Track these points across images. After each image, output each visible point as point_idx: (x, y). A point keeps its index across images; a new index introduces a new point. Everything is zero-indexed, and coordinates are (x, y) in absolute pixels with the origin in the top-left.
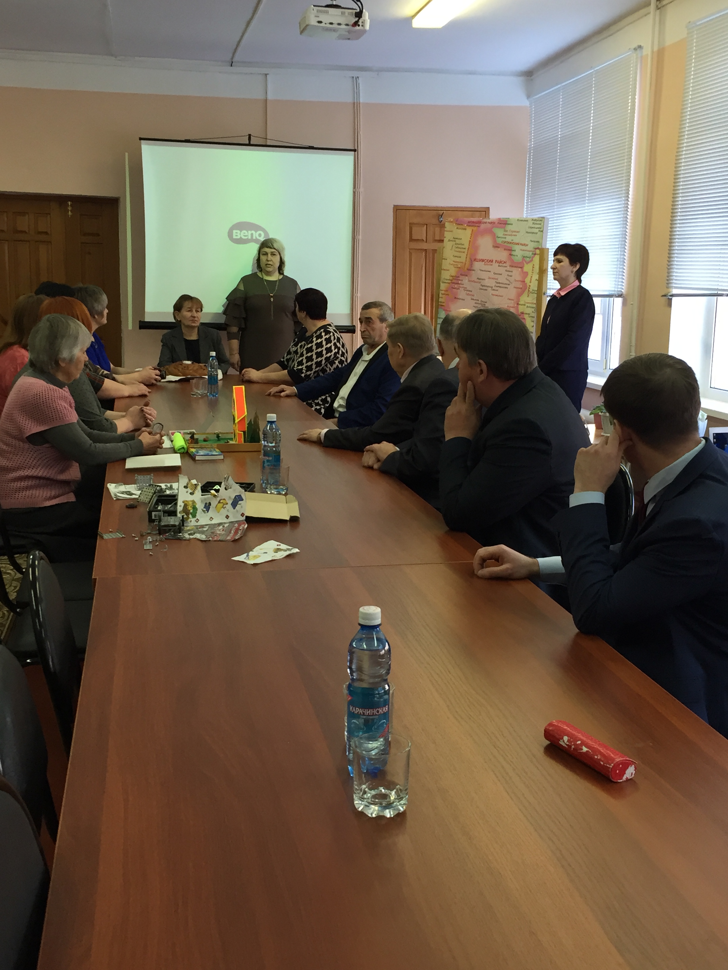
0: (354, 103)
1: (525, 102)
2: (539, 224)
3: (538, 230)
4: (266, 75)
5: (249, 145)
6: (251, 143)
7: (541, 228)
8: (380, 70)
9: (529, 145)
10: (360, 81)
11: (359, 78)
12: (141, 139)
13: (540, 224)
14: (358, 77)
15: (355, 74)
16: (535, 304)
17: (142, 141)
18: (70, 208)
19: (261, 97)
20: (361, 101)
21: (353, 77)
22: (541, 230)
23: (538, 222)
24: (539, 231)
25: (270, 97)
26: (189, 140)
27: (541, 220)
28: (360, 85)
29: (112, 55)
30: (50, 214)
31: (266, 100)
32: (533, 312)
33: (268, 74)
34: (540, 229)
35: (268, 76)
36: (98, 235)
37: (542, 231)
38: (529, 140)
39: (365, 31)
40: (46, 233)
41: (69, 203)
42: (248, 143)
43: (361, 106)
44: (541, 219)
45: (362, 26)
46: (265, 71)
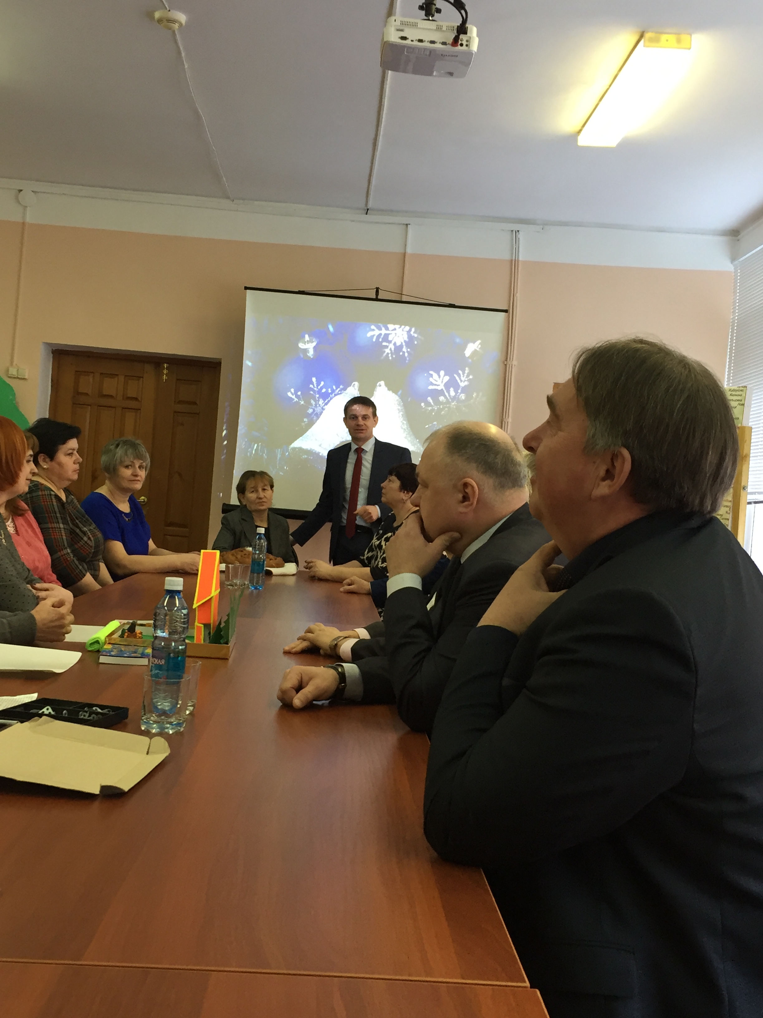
0: (512, 260)
1: (730, 267)
2: (739, 395)
3: (737, 402)
4: (407, 225)
5: (377, 299)
6: (379, 297)
7: (741, 401)
8: (546, 224)
9: (732, 317)
10: (521, 236)
11: (520, 232)
12: (246, 288)
13: (741, 395)
14: (518, 231)
15: (515, 227)
16: (730, 501)
17: (248, 291)
18: (165, 372)
19: (398, 249)
20: (520, 259)
21: (512, 231)
22: (741, 403)
23: (738, 393)
24: (739, 404)
25: (409, 250)
26: (304, 291)
27: (742, 391)
28: (521, 242)
29: (228, 198)
30: (143, 377)
31: (404, 254)
32: (727, 512)
33: (409, 224)
34: (739, 402)
35: (408, 225)
36: (195, 403)
37: (743, 405)
38: (733, 312)
39: (470, 54)
40: (136, 399)
41: (165, 365)
42: (374, 297)
43: (520, 264)
44: (742, 389)
45: (467, 45)
46: (405, 220)
